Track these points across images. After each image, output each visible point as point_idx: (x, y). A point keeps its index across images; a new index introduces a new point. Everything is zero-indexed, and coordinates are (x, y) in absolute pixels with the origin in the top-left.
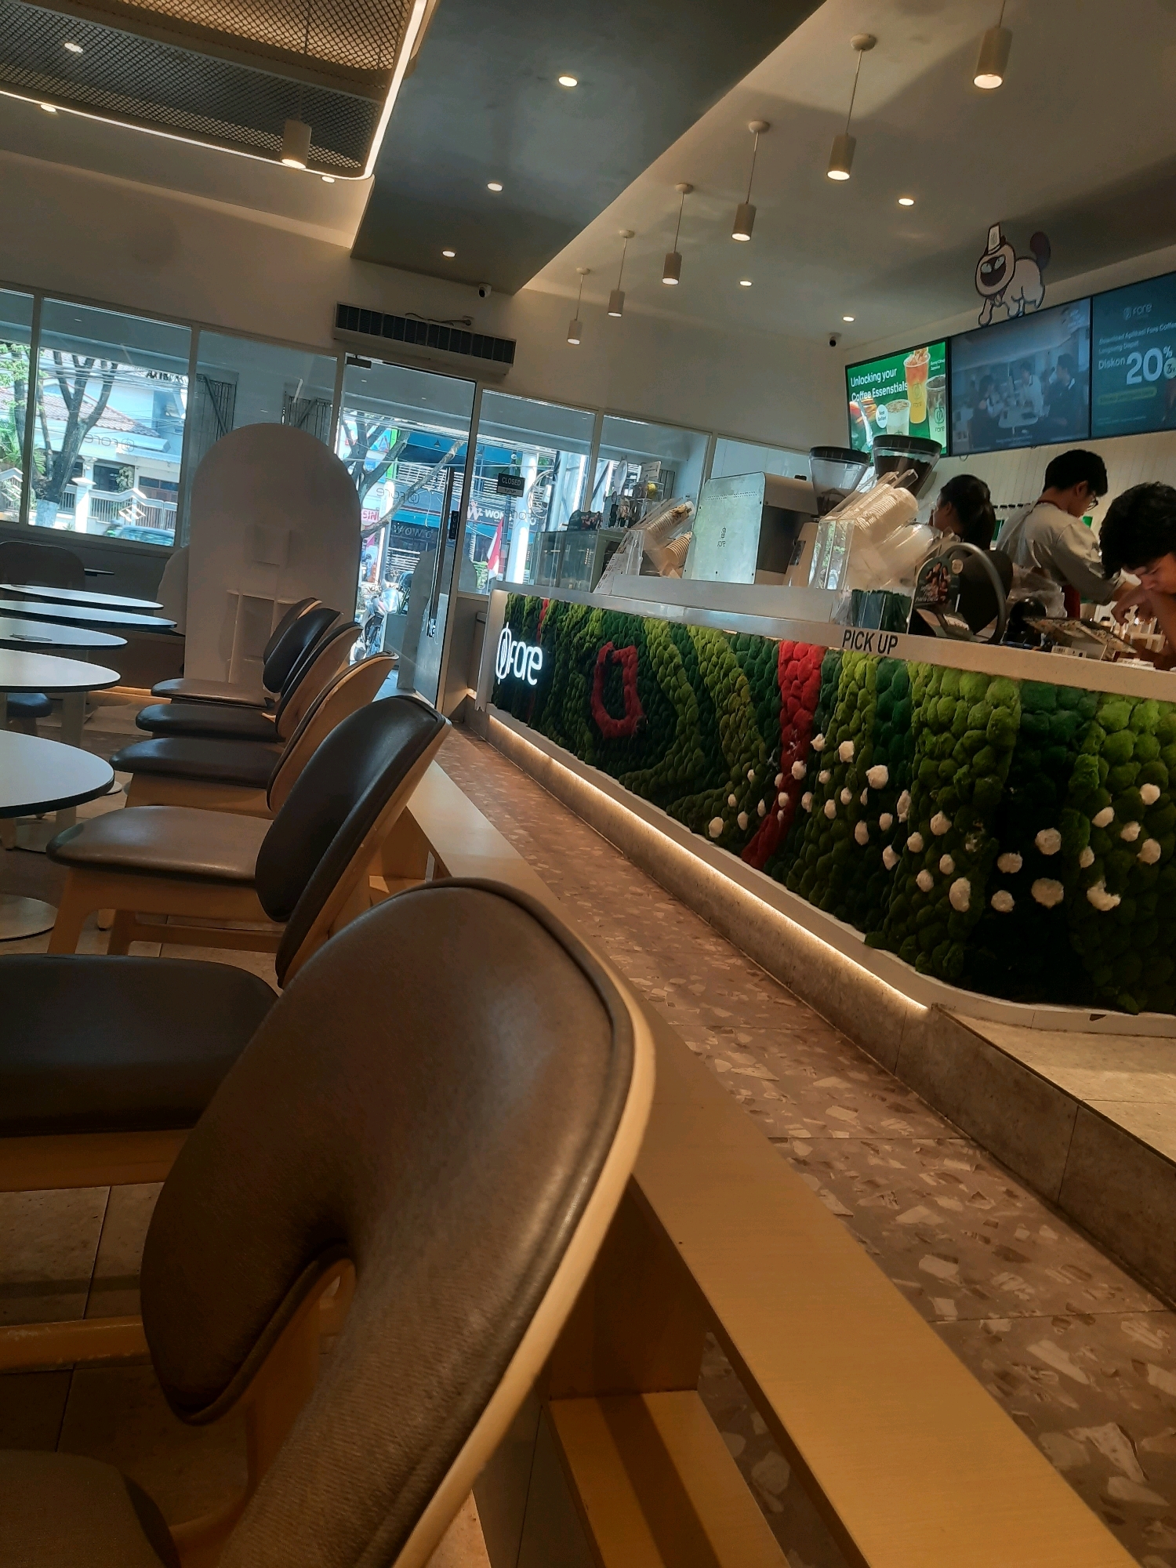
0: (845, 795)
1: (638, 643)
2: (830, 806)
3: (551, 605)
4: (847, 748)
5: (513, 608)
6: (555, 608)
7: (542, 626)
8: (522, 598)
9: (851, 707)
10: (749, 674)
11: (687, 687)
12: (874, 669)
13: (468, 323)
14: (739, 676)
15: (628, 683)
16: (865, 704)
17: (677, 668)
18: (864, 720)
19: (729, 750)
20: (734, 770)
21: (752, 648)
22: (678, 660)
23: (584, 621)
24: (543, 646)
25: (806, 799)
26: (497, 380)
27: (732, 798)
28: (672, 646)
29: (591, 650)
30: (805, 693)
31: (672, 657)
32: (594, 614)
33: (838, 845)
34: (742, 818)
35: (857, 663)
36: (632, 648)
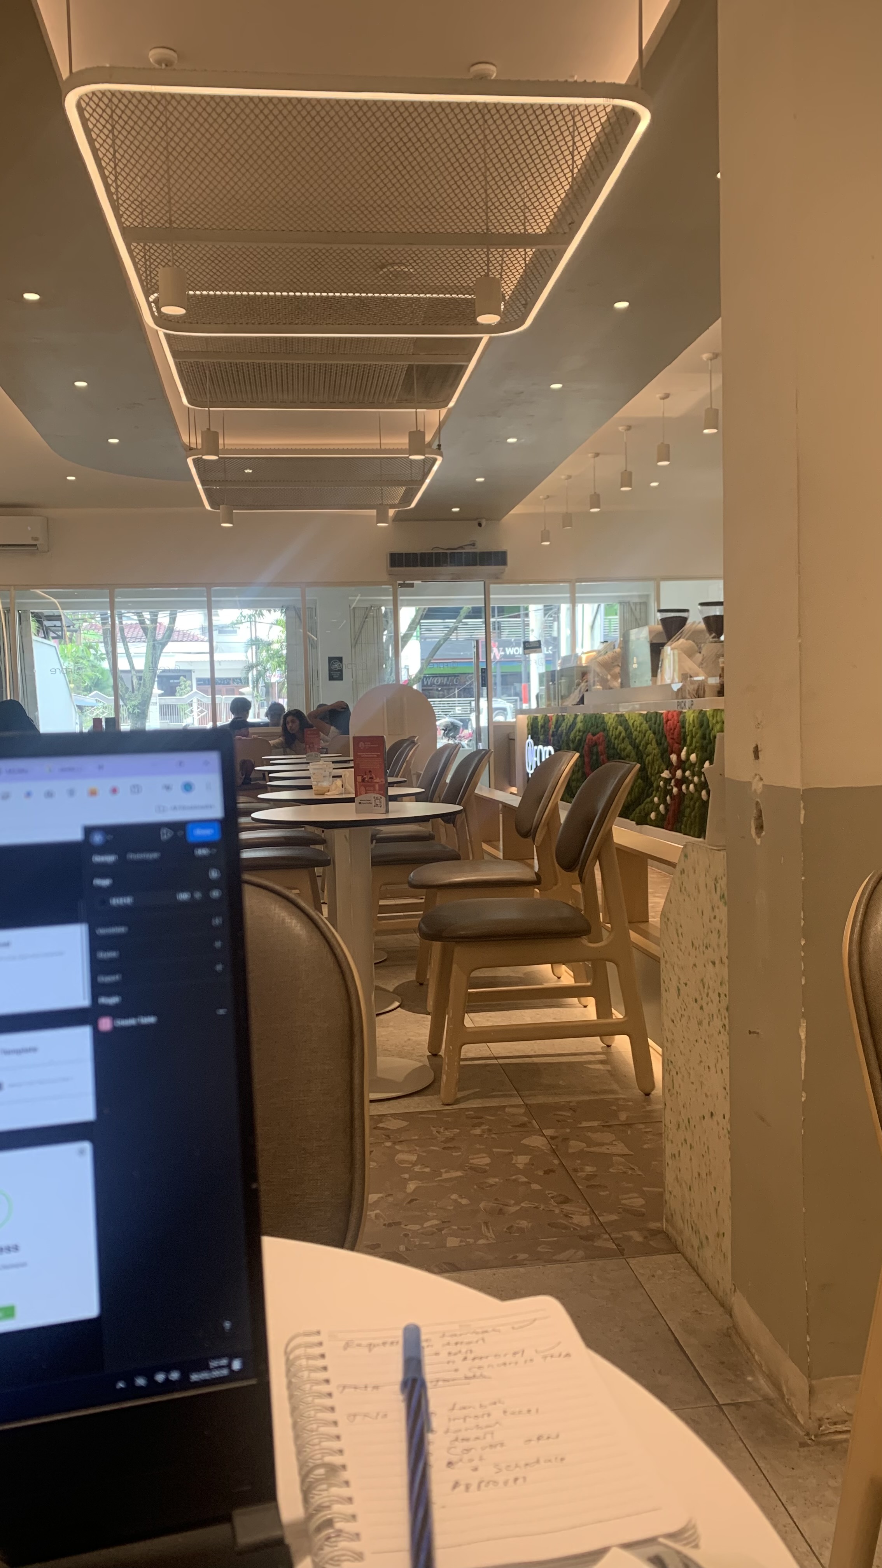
0: (696, 779)
1: (604, 730)
2: (692, 786)
3: (554, 719)
4: (693, 757)
5: (532, 725)
6: (557, 721)
7: (551, 732)
8: (536, 718)
9: (692, 737)
10: (654, 733)
11: (629, 748)
12: (698, 717)
13: (473, 545)
14: (650, 735)
15: (602, 754)
16: (696, 734)
17: (624, 739)
18: (697, 742)
19: (652, 775)
20: (655, 785)
21: (653, 721)
22: (623, 734)
23: (574, 723)
24: (553, 745)
25: (684, 787)
26: (497, 578)
27: (656, 799)
28: (620, 728)
29: (580, 740)
30: (675, 736)
31: (620, 733)
32: (579, 719)
33: (697, 804)
34: (662, 807)
35: (690, 716)
36: (601, 733)
